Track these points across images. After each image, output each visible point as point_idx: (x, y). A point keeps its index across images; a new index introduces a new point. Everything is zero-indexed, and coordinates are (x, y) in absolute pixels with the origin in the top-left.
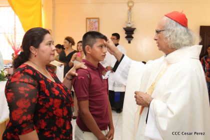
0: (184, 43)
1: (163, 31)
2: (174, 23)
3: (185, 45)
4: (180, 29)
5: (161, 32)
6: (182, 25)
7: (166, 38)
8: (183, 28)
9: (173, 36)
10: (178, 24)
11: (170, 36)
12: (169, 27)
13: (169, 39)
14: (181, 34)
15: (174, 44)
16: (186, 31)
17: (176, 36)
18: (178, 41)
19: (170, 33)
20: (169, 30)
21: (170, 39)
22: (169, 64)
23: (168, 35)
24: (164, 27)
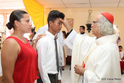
0: (108, 32)
1: (97, 22)
2: (105, 19)
3: (109, 34)
4: (108, 23)
5: (96, 23)
6: (110, 21)
7: (98, 27)
8: (109, 23)
9: (103, 27)
10: (107, 20)
11: (101, 26)
12: (101, 21)
13: (99, 28)
14: (108, 27)
15: (102, 31)
16: (111, 26)
17: (105, 27)
18: (105, 30)
19: (101, 24)
20: (101, 22)
21: (101, 28)
22: (98, 44)
23: (100, 25)
24: (98, 20)
